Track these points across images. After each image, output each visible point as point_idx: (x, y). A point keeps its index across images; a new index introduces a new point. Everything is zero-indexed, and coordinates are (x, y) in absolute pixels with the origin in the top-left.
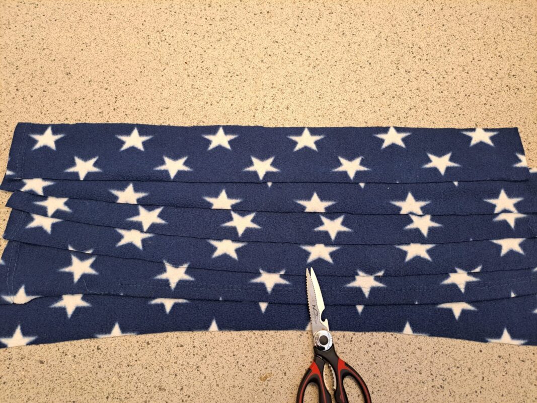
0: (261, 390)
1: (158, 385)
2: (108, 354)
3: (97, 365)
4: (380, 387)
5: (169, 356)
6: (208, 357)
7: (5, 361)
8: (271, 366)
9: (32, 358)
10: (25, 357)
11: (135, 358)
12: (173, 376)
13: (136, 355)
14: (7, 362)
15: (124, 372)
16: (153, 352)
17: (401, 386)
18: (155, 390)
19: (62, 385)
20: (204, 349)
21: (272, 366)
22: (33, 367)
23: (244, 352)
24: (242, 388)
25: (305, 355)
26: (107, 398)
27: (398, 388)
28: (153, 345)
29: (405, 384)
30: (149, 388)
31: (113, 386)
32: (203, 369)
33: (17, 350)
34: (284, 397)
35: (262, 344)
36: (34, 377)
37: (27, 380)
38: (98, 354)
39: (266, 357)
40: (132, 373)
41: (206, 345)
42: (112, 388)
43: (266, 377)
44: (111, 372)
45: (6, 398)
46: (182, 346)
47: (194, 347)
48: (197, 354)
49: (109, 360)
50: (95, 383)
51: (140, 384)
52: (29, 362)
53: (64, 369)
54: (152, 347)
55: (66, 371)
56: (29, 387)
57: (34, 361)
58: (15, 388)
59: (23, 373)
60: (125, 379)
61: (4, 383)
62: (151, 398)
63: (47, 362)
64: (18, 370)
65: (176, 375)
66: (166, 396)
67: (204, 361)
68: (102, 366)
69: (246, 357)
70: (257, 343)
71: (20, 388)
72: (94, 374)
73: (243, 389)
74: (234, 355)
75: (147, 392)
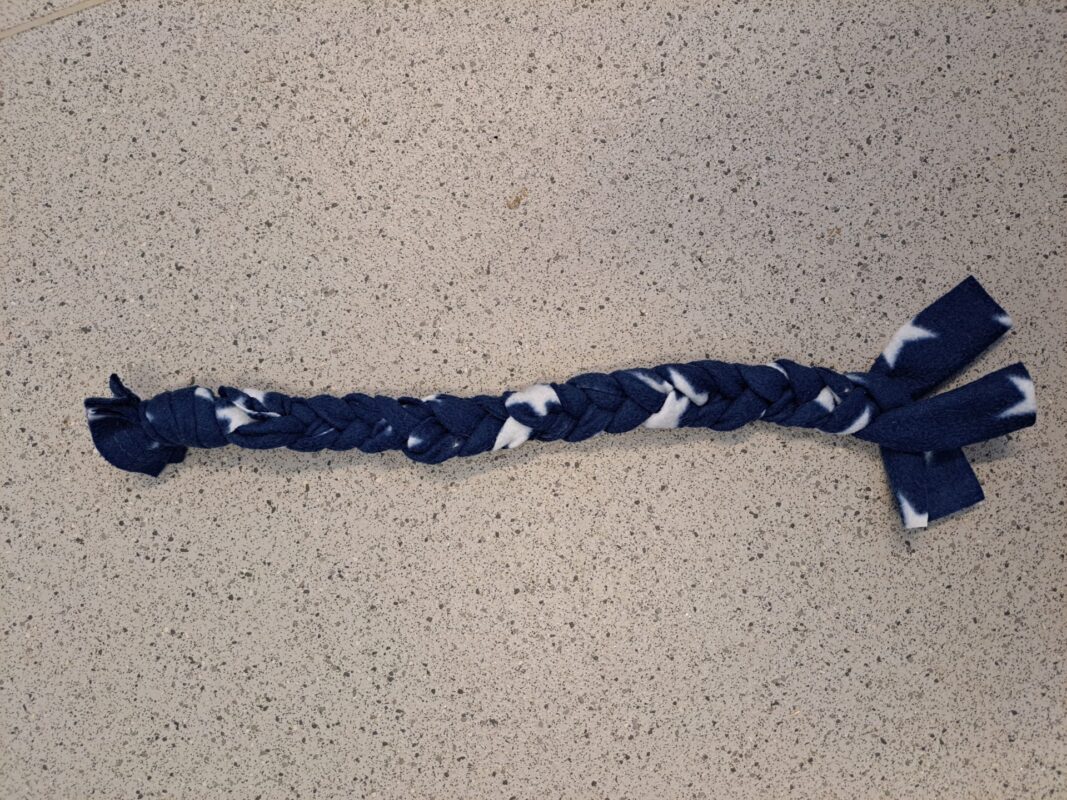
0: (517, 225)
1: (319, 288)
2: (202, 270)
3: (190, 296)
4: (745, 133)
5: (318, 232)
6: (395, 206)
7: (18, 352)
8: (520, 178)
9: (65, 330)
10: (50, 332)
11: (256, 258)
12: (342, 263)
13: (255, 252)
14: (24, 353)
16: (284, 237)
17: (786, 116)
18: (318, 298)
19: (142, 353)
20: (380, 194)
21: (523, 176)
22: (73, 344)
23: (460, 171)
24: (478, 235)
25: (579, 132)
26: (235, 343)
27: (781, 121)
28: (278, 223)
29: (793, 109)
30: (306, 299)
31: (236, 320)
32: (391, 230)
33: (31, 328)
34: (564, 221)
35: (488, 143)
36: (84, 359)
37: (75, 368)
38: (184, 278)
39: (505, 165)
40: (262, 285)
41: (380, 187)
42: (236, 324)
43: (518, 200)
44: (221, 299)
45: (53, 412)
46: (334, 205)
47: (359, 198)
48: (370, 209)
49: (207, 279)
50: (200, 327)
51: (284, 299)
52: (63, 338)
53: (133, 326)
54: (279, 228)
55: (138, 328)
56: (85, 377)
57: (71, 334)
59: (62, 360)
60: (254, 301)
63: (96, 326)
64: (51, 358)
65: (346, 260)
66: (342, 301)
67: (389, 216)
68: (200, 295)
69: (467, 179)
70: (478, 146)
72: (193, 314)
73: (483, 237)
74: (442, 185)
75: (305, 308)
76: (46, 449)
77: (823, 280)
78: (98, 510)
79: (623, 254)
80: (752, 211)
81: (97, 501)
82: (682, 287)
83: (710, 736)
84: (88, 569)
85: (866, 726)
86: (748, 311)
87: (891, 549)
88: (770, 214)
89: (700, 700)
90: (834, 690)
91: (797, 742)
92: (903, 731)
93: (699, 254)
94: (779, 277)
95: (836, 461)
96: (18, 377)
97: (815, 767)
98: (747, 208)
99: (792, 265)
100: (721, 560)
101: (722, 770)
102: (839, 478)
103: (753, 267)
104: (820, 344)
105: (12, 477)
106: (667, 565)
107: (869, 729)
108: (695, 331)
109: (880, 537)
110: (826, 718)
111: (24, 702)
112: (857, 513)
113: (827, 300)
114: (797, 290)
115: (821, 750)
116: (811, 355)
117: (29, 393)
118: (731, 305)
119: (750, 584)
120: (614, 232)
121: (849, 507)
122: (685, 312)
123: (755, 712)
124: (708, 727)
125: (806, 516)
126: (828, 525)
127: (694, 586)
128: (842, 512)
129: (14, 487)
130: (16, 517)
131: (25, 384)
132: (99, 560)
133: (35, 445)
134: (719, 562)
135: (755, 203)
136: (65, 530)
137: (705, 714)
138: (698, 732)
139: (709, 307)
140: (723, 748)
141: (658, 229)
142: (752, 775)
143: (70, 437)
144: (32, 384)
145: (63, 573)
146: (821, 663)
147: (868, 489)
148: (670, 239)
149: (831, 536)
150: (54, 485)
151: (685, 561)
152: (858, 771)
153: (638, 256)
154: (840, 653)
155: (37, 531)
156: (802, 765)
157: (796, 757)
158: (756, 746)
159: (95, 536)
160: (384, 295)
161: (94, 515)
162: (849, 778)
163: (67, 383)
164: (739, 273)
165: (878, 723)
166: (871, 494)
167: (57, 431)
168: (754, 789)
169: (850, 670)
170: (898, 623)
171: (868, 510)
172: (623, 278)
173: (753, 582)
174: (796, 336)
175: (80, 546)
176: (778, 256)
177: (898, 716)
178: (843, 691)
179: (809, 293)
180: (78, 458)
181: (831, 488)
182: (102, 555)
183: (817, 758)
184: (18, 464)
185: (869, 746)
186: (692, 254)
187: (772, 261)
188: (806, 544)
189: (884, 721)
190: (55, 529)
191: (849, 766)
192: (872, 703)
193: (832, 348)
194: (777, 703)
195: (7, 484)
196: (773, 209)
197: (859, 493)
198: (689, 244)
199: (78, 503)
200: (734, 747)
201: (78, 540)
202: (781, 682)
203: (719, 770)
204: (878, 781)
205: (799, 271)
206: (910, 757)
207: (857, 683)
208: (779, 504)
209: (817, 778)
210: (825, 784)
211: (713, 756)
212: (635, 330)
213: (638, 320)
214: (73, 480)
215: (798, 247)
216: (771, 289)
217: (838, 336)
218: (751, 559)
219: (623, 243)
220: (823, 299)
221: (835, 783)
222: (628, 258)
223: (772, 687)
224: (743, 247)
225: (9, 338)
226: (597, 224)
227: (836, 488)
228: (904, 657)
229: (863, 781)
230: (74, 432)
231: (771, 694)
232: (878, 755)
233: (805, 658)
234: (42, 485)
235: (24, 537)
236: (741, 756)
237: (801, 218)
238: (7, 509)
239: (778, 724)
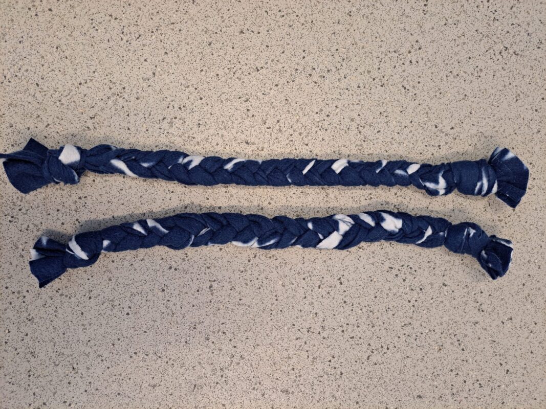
15: (330, 402)
58: (440, 368)
61: (452, 370)
62: (295, 381)
71: (435, 368)
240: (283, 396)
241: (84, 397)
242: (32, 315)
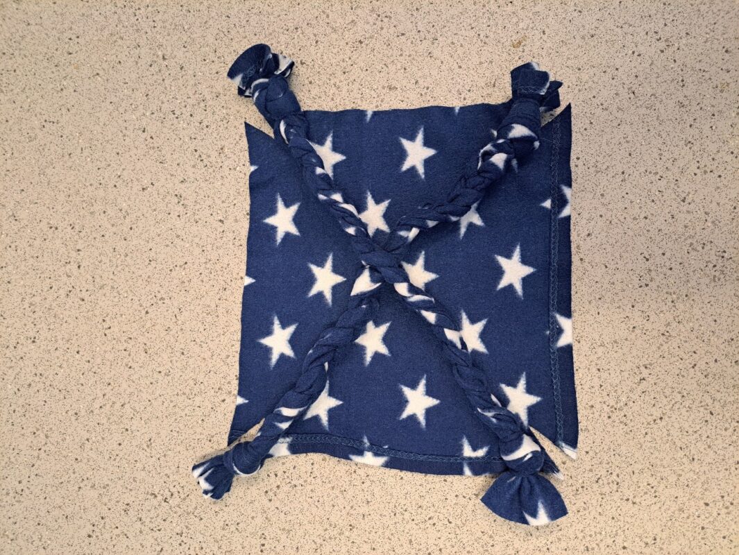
0: (517, 58)
1: (386, 85)
2: (316, 66)
4: (674, 16)
5: (391, 50)
6: (440, 39)
7: (199, 103)
8: (523, 29)
9: (228, 93)
10: (220, 94)
11: (350, 62)
12: (402, 71)
13: (350, 59)
14: (202, 104)
15: (341, 81)
16: (369, 51)
17: (703, 8)
18: (384, 91)
20: (432, 30)
21: (525, 28)
23: (485, 21)
24: (491, 62)
25: (565, 4)
27: (699, 10)
28: (366, 42)
29: (708, 3)
30: (377, 91)
32: (436, 53)
33: (207, 89)
34: (548, 59)
35: (505, 6)
38: (305, 70)
39: (515, 20)
40: (351, 79)
41: (433, 26)
43: (520, 43)
44: (326, 85)
45: (215, 142)
46: (403, 34)
47: (419, 31)
48: (425, 39)
49: (319, 72)
51: (364, 89)
54: (367, 45)
58: (221, 129)
59: (224, 111)
60: (345, 89)
61: (207, 127)
62: (382, 101)
64: (218, 110)
65: (405, 69)
66: (399, 94)
67: (436, 45)
68: (313, 81)
69: (489, 26)
70: (499, 7)
71: (227, 128)
73: (493, 64)
74: (472, 28)
75: (376, 96)
76: (208, 164)
77: (713, 115)
78: (235, 205)
79: (583, 84)
80: (672, 66)
81: (235, 199)
82: (619, 109)
83: (597, 394)
84: (224, 239)
85: (701, 402)
86: (661, 128)
87: (734, 292)
88: (684, 69)
89: (594, 370)
90: (683, 376)
91: (654, 405)
92: (725, 409)
93: (633, 89)
94: (684, 109)
95: (705, 231)
96: (197, 118)
97: (664, 423)
98: (669, 64)
99: (694, 103)
100: (620, 285)
101: (602, 416)
102: (706, 242)
103: (669, 101)
104: (706, 155)
105: (186, 178)
106: (584, 283)
107: (703, 404)
108: (624, 138)
109: (728, 283)
110: (675, 393)
111: (176, 313)
112: (715, 266)
113: (714, 128)
114: (695, 119)
115: (669, 413)
116: (698, 162)
117: (202, 129)
118: (650, 124)
119: (638, 302)
120: (579, 69)
121: (710, 261)
122: (619, 125)
123: (629, 383)
124: (596, 388)
125: (680, 264)
126: (694, 271)
127: (600, 299)
128: (705, 265)
129: (186, 184)
130: (186, 202)
131: (200, 123)
132: (231, 234)
133: (202, 160)
134: (619, 286)
135: (675, 61)
136: (214, 214)
137: (596, 379)
138: (589, 390)
139: (635, 123)
140: (604, 403)
141: (609, 70)
142: (621, 422)
143: (224, 158)
144: (205, 123)
145: (209, 239)
146: (677, 358)
147: (725, 252)
148: (616, 77)
149: (695, 278)
150: (210, 186)
151: (597, 282)
152: (691, 430)
153: (593, 86)
154: (690, 354)
155: (197, 212)
156: (655, 421)
157: (652, 415)
158: (626, 404)
159: (231, 219)
160: (426, 93)
161: (232, 207)
162: (685, 433)
163: (226, 125)
164: (658, 104)
165: (709, 401)
166: (726, 255)
167: (217, 154)
168: (621, 431)
169: (695, 365)
170: (732, 340)
171: (722, 264)
172: (581, 99)
173: (639, 301)
174: (690, 148)
175: (221, 224)
176: (685, 96)
177: (724, 398)
178: (689, 378)
179: (703, 122)
180: (227, 172)
181: (700, 248)
182: (234, 232)
183: (666, 418)
184: (190, 171)
185: (701, 415)
186: (629, 89)
187: (681, 99)
188: (678, 281)
189: (714, 400)
190: (208, 212)
191: (686, 426)
192: (707, 388)
193: (713, 159)
194: (644, 379)
195: (182, 182)
196: (686, 66)
197: (718, 254)
198: (627, 82)
199: (223, 199)
200: (612, 403)
201: (220, 221)
202: (648, 366)
203: (600, 416)
204: (704, 438)
205: (698, 107)
206: (727, 425)
207: (699, 374)
208: (664, 254)
209: (664, 430)
210: (668, 435)
211: (598, 406)
212: (585, 132)
213: (588, 126)
214: (222, 184)
215: (699, 92)
216: (677, 117)
217: (718, 152)
218: (641, 287)
219: (585, 77)
220: (711, 127)
221: (675, 435)
222: (586, 87)
223: (642, 368)
224: (663, 88)
225: (194, 94)
226: (569, 63)
227: (703, 248)
228: (733, 361)
229: (694, 437)
230: (226, 156)
231: (641, 373)
232: (707, 421)
233: (667, 353)
234: (203, 185)
235: (188, 215)
236: (616, 409)
237: (704, 74)
238: (181, 197)
239: (643, 392)
240: (394, 83)
241: (618, 63)
242: (688, 147)
